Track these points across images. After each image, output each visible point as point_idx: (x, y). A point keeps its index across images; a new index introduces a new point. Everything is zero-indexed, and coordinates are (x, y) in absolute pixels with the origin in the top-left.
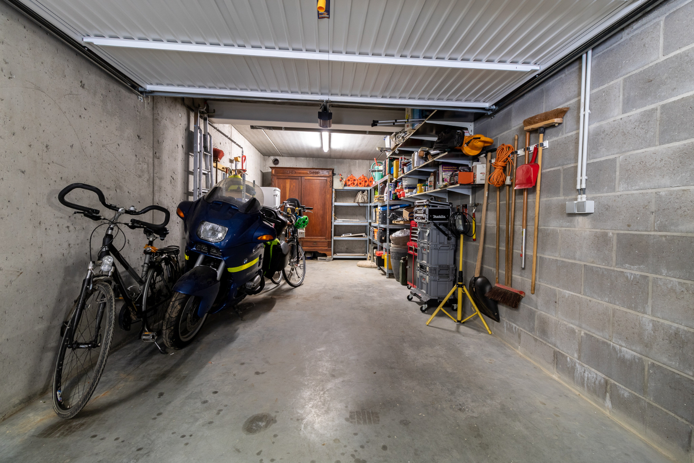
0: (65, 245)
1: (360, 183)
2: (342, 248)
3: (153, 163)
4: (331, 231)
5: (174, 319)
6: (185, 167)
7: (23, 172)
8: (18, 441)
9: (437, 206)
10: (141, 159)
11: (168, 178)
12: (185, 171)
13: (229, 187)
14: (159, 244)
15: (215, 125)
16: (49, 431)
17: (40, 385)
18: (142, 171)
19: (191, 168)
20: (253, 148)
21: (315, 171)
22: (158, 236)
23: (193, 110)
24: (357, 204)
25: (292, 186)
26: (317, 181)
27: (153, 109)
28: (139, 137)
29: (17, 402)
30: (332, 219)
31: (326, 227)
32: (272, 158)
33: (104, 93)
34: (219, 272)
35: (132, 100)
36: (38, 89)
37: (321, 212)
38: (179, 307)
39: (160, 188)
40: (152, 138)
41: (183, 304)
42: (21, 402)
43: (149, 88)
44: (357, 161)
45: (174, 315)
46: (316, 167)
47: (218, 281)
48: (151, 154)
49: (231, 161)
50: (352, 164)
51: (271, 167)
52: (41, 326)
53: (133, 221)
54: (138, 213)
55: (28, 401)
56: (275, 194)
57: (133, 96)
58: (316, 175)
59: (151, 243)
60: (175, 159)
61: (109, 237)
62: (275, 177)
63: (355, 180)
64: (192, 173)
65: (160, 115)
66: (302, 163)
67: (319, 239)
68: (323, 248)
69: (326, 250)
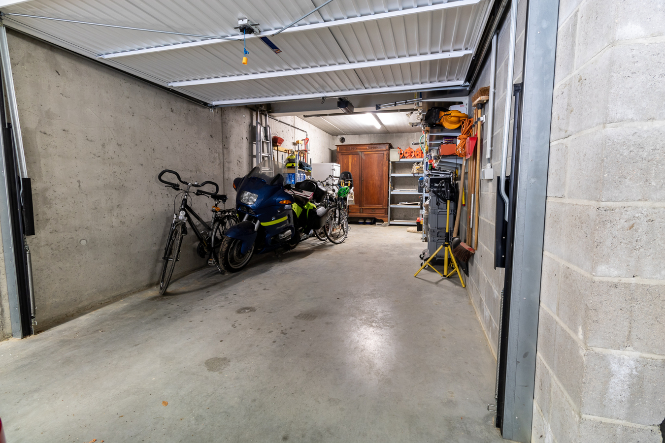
0: (166, 205)
1: (417, 155)
2: (401, 215)
3: (223, 152)
4: (388, 200)
5: (224, 252)
6: (249, 152)
7: (142, 165)
8: (141, 300)
9: (439, 176)
10: (213, 151)
11: (236, 162)
12: (250, 155)
13: (286, 164)
14: (221, 206)
15: (277, 118)
16: (153, 299)
17: (156, 279)
18: (215, 158)
19: (255, 154)
20: (318, 130)
21: (373, 146)
22: (221, 201)
23: (255, 110)
24: (412, 175)
25: (354, 161)
26: (375, 156)
27: (221, 115)
28: (211, 136)
29: (145, 285)
30: (388, 189)
31: (383, 196)
32: (339, 137)
33: (186, 112)
34: (256, 225)
35: (205, 112)
36: (148, 118)
37: (379, 183)
38: (227, 245)
39: (229, 169)
40: (221, 135)
41: (229, 244)
42: (147, 286)
43: (214, 103)
44: (415, 134)
45: (224, 250)
46: (377, 143)
47: (255, 232)
48: (221, 147)
49: (294, 144)
50: (410, 137)
51: (337, 146)
52: (155, 248)
53: (198, 191)
54: (199, 186)
55: (150, 286)
56: (333, 168)
57: (206, 110)
58: (374, 150)
59: (216, 205)
60: (241, 148)
61: (185, 200)
62: (340, 154)
63: (412, 152)
64: (255, 156)
65: (227, 118)
66: (364, 140)
67: (377, 206)
68: (380, 215)
69: (383, 217)
